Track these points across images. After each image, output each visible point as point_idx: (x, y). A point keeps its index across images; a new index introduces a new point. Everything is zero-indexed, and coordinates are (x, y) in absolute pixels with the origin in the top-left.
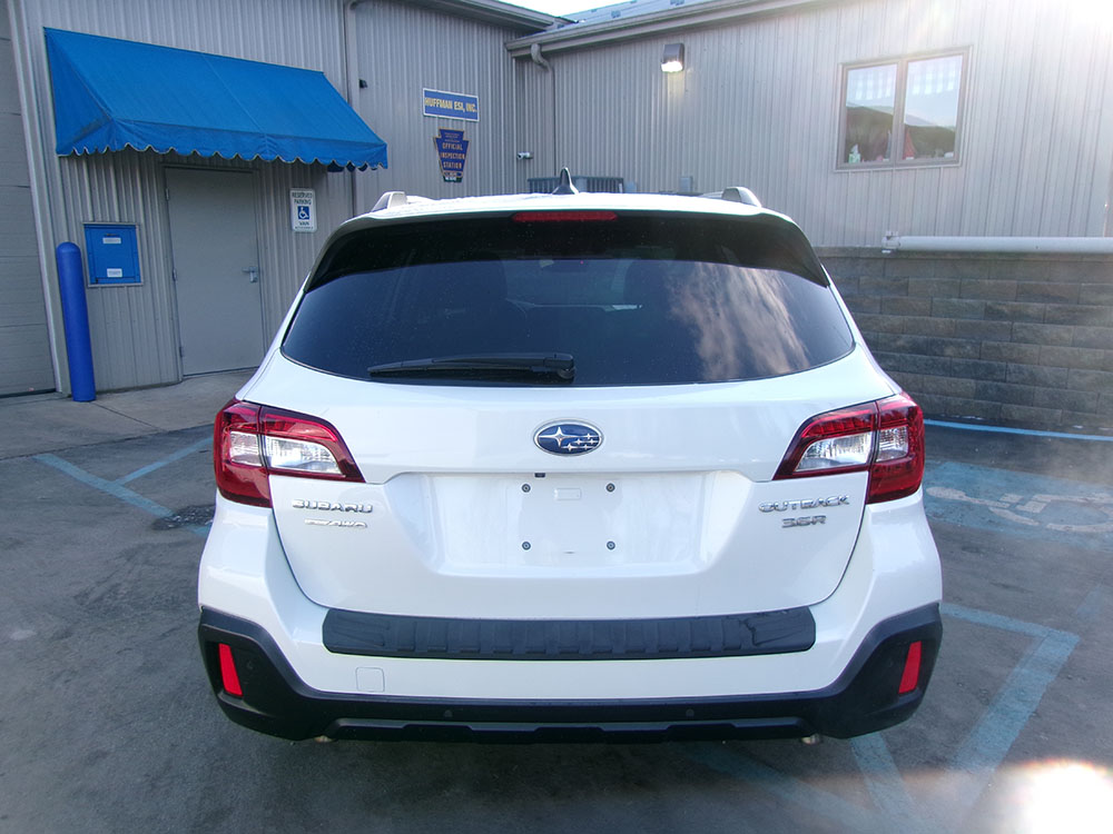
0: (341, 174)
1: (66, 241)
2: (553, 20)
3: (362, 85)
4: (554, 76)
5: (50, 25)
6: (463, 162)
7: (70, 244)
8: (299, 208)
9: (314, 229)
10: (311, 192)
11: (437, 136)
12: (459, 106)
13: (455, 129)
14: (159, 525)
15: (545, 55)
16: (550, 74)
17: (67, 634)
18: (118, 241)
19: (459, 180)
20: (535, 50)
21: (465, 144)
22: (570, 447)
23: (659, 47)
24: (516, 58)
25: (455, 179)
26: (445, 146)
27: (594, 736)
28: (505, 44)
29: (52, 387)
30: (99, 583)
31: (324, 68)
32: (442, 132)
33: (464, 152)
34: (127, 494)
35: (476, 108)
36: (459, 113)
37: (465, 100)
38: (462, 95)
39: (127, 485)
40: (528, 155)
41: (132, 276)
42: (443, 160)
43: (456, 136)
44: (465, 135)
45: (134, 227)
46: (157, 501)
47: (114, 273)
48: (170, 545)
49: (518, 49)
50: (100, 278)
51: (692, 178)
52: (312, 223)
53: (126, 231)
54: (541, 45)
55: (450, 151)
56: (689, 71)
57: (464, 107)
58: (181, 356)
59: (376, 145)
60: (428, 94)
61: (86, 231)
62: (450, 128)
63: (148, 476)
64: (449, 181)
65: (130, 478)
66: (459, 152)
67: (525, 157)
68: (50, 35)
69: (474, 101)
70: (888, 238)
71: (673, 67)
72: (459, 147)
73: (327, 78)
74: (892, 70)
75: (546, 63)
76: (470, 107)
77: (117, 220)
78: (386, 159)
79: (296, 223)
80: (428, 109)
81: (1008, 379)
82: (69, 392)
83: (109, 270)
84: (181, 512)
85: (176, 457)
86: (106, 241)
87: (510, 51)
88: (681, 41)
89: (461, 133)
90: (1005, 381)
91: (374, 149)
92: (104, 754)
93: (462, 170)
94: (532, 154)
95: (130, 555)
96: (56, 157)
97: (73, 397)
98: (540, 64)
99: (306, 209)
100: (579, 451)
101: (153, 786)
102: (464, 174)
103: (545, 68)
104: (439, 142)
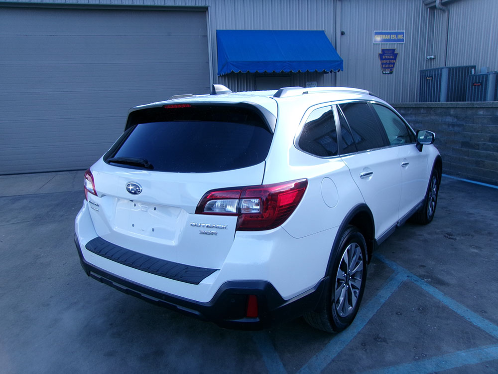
0: (327, 74)
3: (343, 33)
4: (449, 14)
5: (218, 29)
6: (394, 64)
10: (315, 83)
11: (380, 52)
12: (394, 37)
13: (390, 48)
15: (443, 4)
16: (446, 14)
19: (391, 73)
20: (437, 3)
21: (396, 56)
22: (133, 192)
24: (430, 8)
25: (389, 72)
26: (384, 57)
27: (139, 296)
28: (423, 2)
31: (325, 28)
32: (383, 50)
33: (395, 59)
35: (403, 37)
36: (394, 41)
37: (397, 34)
38: (395, 31)
40: (433, 57)
42: (382, 64)
43: (391, 51)
44: (396, 51)
49: (429, 3)
55: (387, 59)
57: (397, 37)
59: (337, 61)
60: (376, 33)
62: (388, 48)
64: (386, 74)
66: (392, 59)
67: (431, 59)
68: (218, 32)
69: (403, 33)
72: (392, 57)
73: (325, 33)
75: (444, 8)
76: (400, 37)
87: (427, 5)
89: (394, 50)
91: (336, 63)
93: (393, 68)
94: (435, 56)
96: (217, 76)
98: (441, 9)
100: (135, 193)
102: (394, 70)
103: (444, 11)
104: (381, 56)
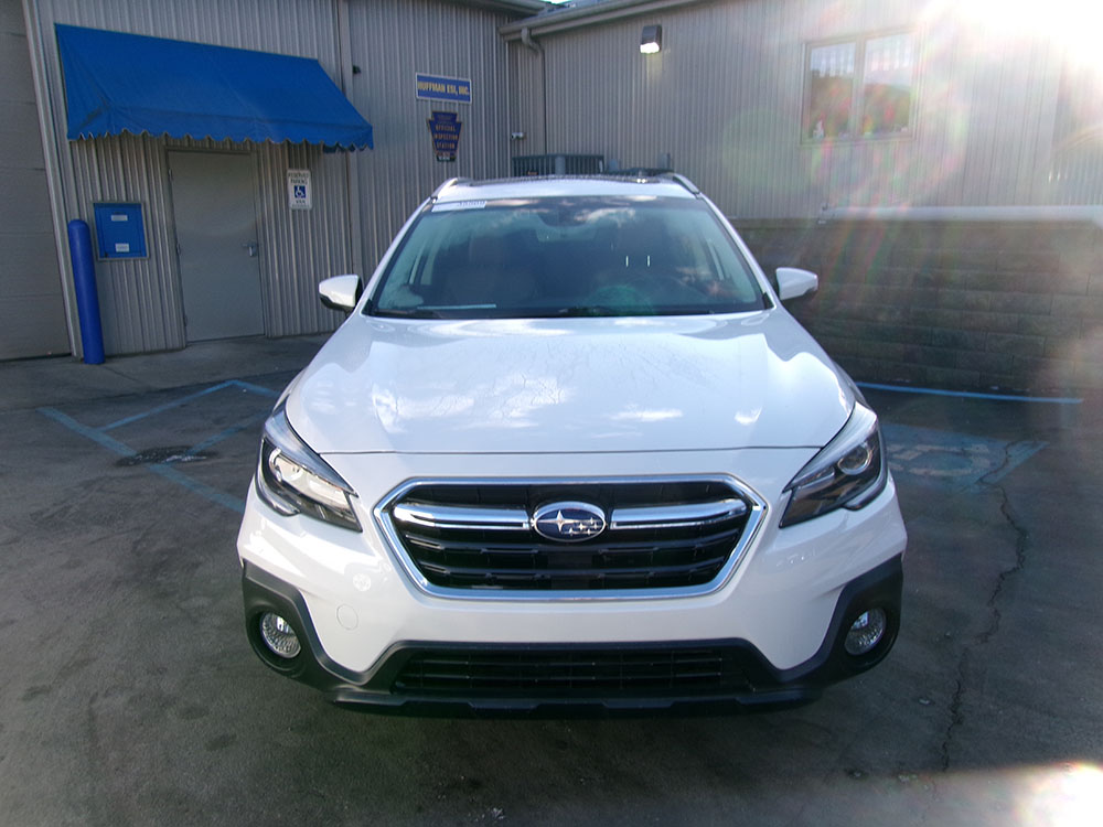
0: (334, 155)
1: (77, 217)
2: (544, 5)
3: (356, 70)
4: (544, 59)
5: (61, 21)
6: (456, 142)
7: (80, 221)
8: (296, 188)
9: (310, 206)
10: (307, 172)
11: (430, 117)
12: (452, 89)
13: (448, 111)
14: (123, 463)
15: (535, 39)
16: (540, 56)
17: (16, 540)
18: (125, 218)
19: (453, 159)
20: (525, 33)
21: (458, 126)
23: (638, 29)
24: (509, 41)
25: (448, 158)
26: (437, 128)
28: (497, 29)
29: (68, 351)
30: (55, 505)
31: (319, 55)
32: (435, 114)
33: (458, 133)
34: (103, 439)
35: (469, 91)
36: (452, 96)
37: (458, 84)
38: (456, 78)
39: (107, 432)
40: (521, 135)
41: (138, 250)
42: (435, 141)
43: (449, 118)
44: (458, 117)
45: (140, 206)
46: (127, 444)
47: (122, 247)
48: (124, 478)
49: (509, 34)
50: (108, 252)
51: (669, 155)
52: (308, 201)
53: (133, 209)
54: (530, 29)
55: (443, 132)
56: (666, 52)
57: (457, 89)
58: (185, 325)
59: (363, 128)
60: (420, 79)
61: (95, 209)
62: (443, 111)
63: (128, 425)
64: (443, 161)
65: (111, 426)
66: (451, 133)
67: (518, 137)
68: (61, 30)
69: (467, 84)
70: (824, 209)
71: (650, 48)
72: (452, 129)
73: (322, 65)
74: (852, 48)
75: (535, 46)
76: (463, 90)
77: (124, 199)
78: (371, 140)
79: (293, 201)
80: (421, 93)
81: (933, 342)
82: (82, 356)
83: (117, 245)
84: (144, 454)
85: (157, 410)
86: (114, 218)
87: (503, 35)
88: (659, 22)
89: (454, 116)
90: (930, 345)
91: (360, 132)
92: (12, 622)
93: (455, 149)
94: (525, 134)
95: (88, 485)
96: (67, 141)
97: (85, 360)
98: (530, 47)
99: (303, 189)
101: (43, 643)
102: (458, 154)
103: (535, 51)
104: (432, 124)
